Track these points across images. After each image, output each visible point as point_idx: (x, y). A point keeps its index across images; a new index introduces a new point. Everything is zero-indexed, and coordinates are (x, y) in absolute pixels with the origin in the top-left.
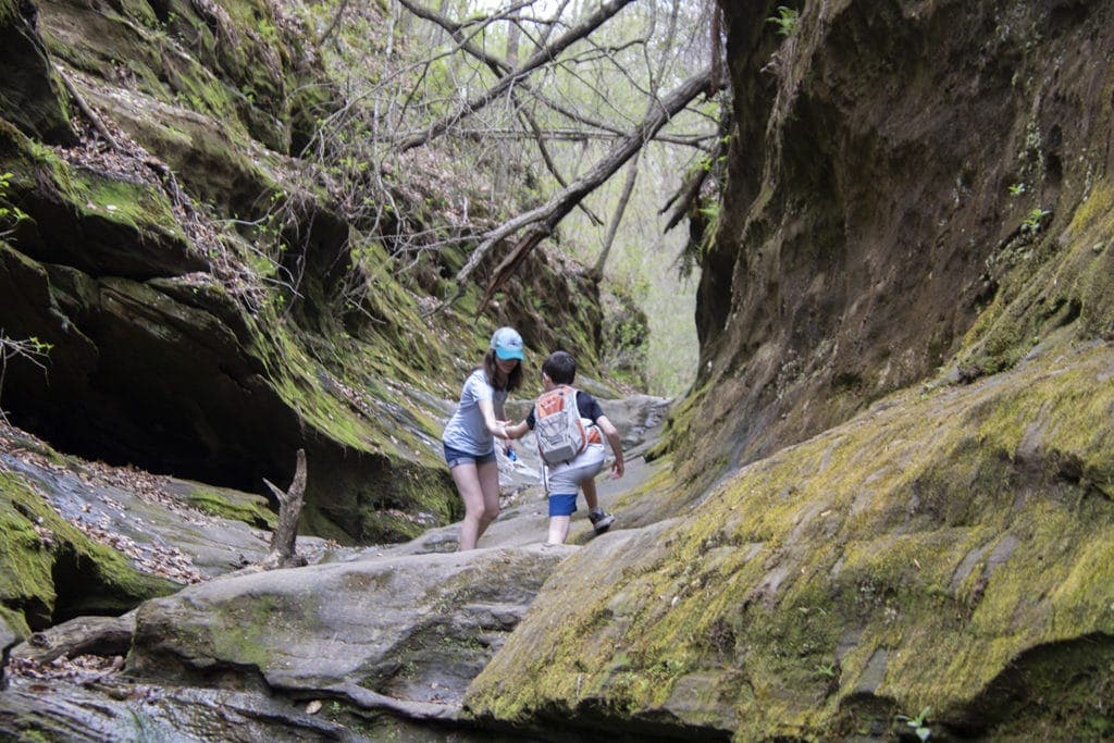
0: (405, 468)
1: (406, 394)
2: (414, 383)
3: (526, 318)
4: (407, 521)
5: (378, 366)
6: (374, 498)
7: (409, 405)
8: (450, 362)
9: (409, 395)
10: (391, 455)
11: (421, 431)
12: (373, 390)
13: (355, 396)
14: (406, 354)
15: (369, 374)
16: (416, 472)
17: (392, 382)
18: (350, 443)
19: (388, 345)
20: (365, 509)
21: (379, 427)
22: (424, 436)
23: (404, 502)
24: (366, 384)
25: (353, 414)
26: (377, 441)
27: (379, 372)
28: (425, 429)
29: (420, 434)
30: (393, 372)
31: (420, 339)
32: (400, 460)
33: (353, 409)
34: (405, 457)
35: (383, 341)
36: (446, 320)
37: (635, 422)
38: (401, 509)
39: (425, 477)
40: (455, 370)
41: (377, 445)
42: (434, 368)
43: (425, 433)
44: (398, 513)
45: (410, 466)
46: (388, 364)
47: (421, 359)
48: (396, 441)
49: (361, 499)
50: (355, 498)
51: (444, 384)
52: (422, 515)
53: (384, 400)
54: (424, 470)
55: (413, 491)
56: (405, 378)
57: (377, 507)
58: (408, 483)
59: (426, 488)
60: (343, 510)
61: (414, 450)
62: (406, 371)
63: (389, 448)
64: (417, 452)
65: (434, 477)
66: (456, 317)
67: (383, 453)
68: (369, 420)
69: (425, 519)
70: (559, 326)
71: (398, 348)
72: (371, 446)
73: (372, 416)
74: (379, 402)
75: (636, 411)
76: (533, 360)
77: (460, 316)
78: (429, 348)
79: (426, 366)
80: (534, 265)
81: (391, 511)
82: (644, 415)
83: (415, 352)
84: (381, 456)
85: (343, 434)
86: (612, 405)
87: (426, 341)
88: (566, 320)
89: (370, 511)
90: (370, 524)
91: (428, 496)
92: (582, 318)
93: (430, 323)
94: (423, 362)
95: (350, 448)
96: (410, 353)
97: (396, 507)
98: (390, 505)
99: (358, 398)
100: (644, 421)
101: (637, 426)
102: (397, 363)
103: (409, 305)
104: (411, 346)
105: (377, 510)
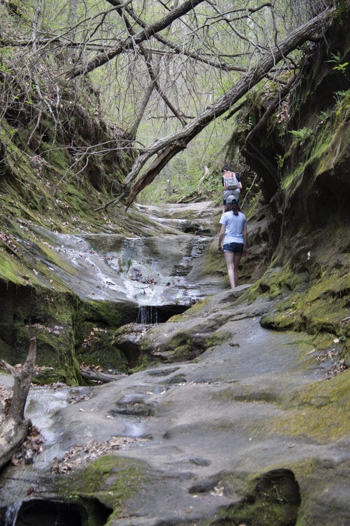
0: (45, 294)
1: (31, 230)
2: (34, 221)
3: (94, 169)
4: (47, 333)
5: (11, 209)
6: (24, 317)
7: (34, 239)
8: (53, 203)
9: (33, 231)
10: (37, 285)
11: (47, 260)
12: (13, 230)
13: (8, 240)
14: (27, 198)
15: (7, 216)
16: (52, 296)
17: (21, 221)
18: (10, 279)
19: (16, 194)
20: (18, 324)
21: (25, 263)
22: (49, 263)
23: (44, 318)
24: (8, 226)
25: (9, 255)
26: (27, 275)
27: (12, 213)
28: (49, 259)
29: (46, 262)
30: (20, 213)
31: (34, 187)
32: (42, 288)
33: (8, 250)
34: (45, 286)
35: (13, 191)
36: (48, 173)
37: (184, 253)
38: (42, 323)
39: (57, 300)
40: (56, 208)
41: (27, 279)
42: (43, 208)
43: (49, 261)
44: (40, 327)
45: (48, 292)
46: (17, 208)
47: (36, 202)
48: (37, 273)
49: (16, 317)
50: (12, 317)
51: (50, 219)
52: (57, 327)
53: (20, 237)
54: (57, 294)
55: (50, 310)
56: (28, 217)
57: (26, 322)
58: (47, 304)
59: (58, 308)
60: (3, 326)
61: (49, 279)
62: (27, 211)
63: (34, 279)
64: (51, 281)
65: (63, 299)
66: (54, 170)
67: (31, 284)
68: (19, 259)
69: (58, 330)
70: (112, 173)
71: (22, 195)
72: (24, 280)
73: (20, 255)
74: (18, 240)
75: (184, 246)
76: (99, 198)
77: (56, 169)
78: (40, 193)
79: (39, 207)
80: (99, 132)
81: (36, 325)
82: (190, 248)
83: (32, 198)
84: (31, 286)
85: (5, 272)
86: (168, 240)
87: (38, 189)
88: (116, 168)
89: (21, 326)
90: (21, 334)
91: (59, 313)
92: (123, 166)
93: (38, 175)
94: (37, 204)
95: (10, 282)
96: (29, 197)
97: (38, 321)
98: (35, 321)
99: (10, 241)
100: (190, 253)
101: (186, 256)
102: (23, 207)
103: (24, 162)
104: (30, 194)
105: (26, 324)
